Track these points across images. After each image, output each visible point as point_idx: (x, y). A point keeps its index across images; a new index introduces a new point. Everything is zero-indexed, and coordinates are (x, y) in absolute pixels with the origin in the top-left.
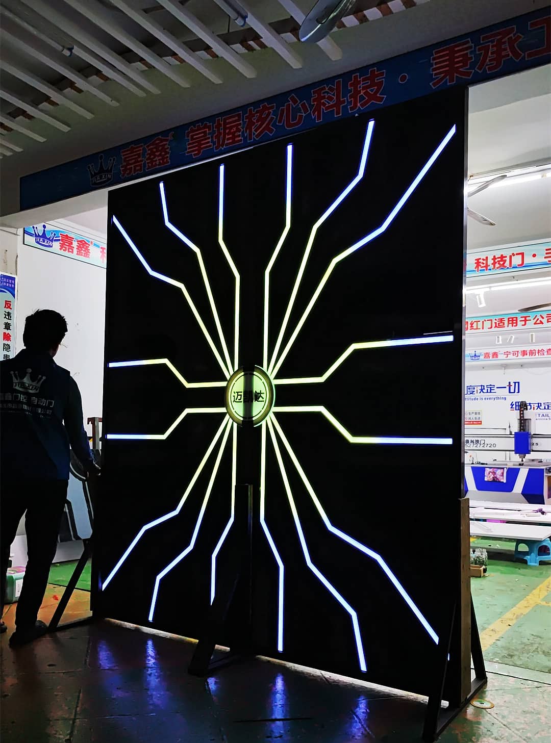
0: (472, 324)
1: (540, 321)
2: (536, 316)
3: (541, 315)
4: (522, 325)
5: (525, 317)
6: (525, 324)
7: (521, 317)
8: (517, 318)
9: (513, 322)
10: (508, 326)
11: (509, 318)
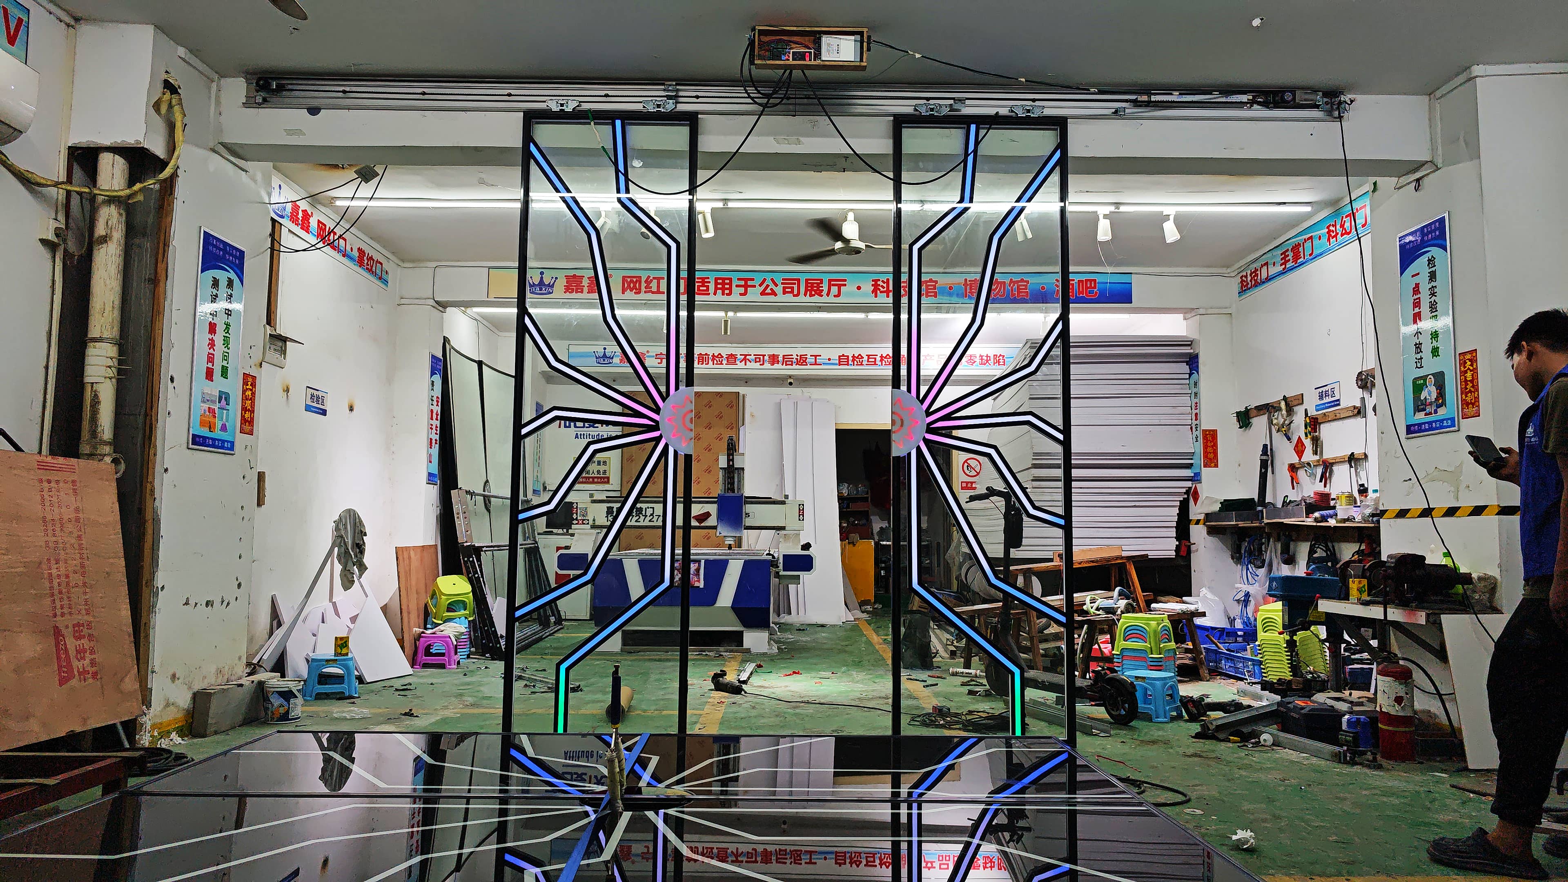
0: (648, 282)
1: (772, 289)
2: (765, 280)
3: (772, 280)
4: (741, 294)
5: (746, 280)
6: (745, 294)
7: (739, 279)
8: (730, 279)
9: (723, 286)
10: (715, 294)
11: (716, 279)
